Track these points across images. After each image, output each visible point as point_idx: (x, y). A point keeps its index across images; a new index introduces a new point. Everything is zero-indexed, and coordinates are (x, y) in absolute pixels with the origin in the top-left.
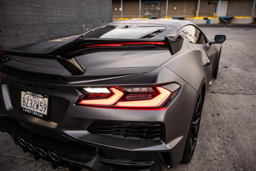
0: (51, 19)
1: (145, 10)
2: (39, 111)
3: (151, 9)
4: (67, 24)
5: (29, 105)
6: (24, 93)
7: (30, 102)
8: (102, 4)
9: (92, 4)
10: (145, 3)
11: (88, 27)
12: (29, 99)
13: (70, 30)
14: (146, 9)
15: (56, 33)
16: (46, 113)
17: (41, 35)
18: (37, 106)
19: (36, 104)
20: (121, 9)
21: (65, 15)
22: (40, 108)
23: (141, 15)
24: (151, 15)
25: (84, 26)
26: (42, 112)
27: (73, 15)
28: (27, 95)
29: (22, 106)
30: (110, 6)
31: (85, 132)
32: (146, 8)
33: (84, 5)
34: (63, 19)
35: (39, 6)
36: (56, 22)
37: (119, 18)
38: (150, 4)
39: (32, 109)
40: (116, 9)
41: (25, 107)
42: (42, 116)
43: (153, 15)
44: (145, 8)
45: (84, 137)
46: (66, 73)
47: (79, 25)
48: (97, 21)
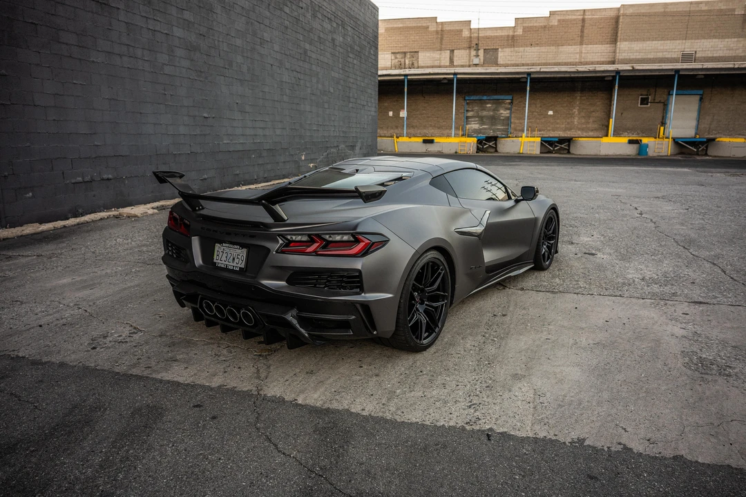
0: (228, 142)
1: (467, 118)
2: (235, 264)
3: (485, 113)
4: (265, 154)
5: (224, 258)
6: (218, 245)
7: (225, 255)
8: (351, 105)
9: (326, 106)
10: (467, 98)
11: (312, 161)
12: (225, 252)
13: (269, 167)
14: (470, 114)
15: (238, 172)
16: (243, 266)
17: (206, 176)
18: (234, 259)
19: (232, 258)
20: (403, 114)
21: (260, 132)
22: (236, 260)
23: (457, 128)
24: (485, 129)
25: (303, 158)
26: (239, 265)
27: (278, 132)
28: (222, 248)
29: (215, 261)
30: (373, 109)
31: (283, 283)
32: (472, 111)
33: (308, 108)
34: (255, 141)
35: (206, 115)
36: (240, 148)
37: (397, 137)
38: (482, 103)
39: (227, 263)
40: (391, 114)
41: (219, 261)
42: (238, 269)
43: (490, 129)
44: (467, 111)
45: (283, 287)
46: (269, 220)
47: (292, 155)
48: (338, 146)
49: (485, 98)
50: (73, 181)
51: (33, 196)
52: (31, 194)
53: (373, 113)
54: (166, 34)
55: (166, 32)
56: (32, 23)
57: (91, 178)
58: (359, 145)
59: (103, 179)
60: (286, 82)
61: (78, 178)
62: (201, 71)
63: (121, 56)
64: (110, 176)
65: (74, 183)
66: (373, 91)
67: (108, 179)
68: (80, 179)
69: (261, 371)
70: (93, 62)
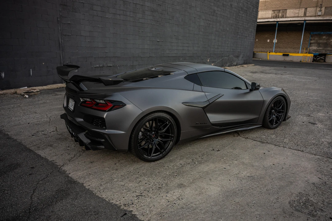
0: (169, 52)
1: (311, 43)
3: (321, 41)
4: (187, 58)
6: (70, 99)
8: (239, 36)
9: (224, 37)
10: (311, 33)
11: (213, 62)
12: (71, 102)
14: (312, 42)
16: (73, 109)
20: (275, 41)
21: (186, 48)
23: (303, 48)
24: (321, 49)
27: (196, 48)
30: (252, 38)
32: (314, 40)
33: (213, 38)
34: (183, 52)
35: (158, 40)
36: (174, 55)
37: (269, 52)
38: (320, 36)
39: (71, 107)
40: (268, 41)
41: (69, 106)
43: (323, 49)
44: (311, 40)
45: (81, 122)
47: (203, 59)
48: (229, 56)
49: (322, 33)
50: (95, 66)
51: (78, 71)
52: (77, 71)
53: (252, 41)
54: (142, 5)
55: (142, 4)
56: (82, 3)
57: (103, 65)
58: (241, 56)
59: (108, 66)
60: (202, 26)
61: (97, 65)
62: (157, 21)
63: (120, 15)
64: (111, 65)
65: (95, 67)
66: (253, 30)
67: (110, 66)
68: (98, 66)
69: (75, 157)
70: (107, 18)
